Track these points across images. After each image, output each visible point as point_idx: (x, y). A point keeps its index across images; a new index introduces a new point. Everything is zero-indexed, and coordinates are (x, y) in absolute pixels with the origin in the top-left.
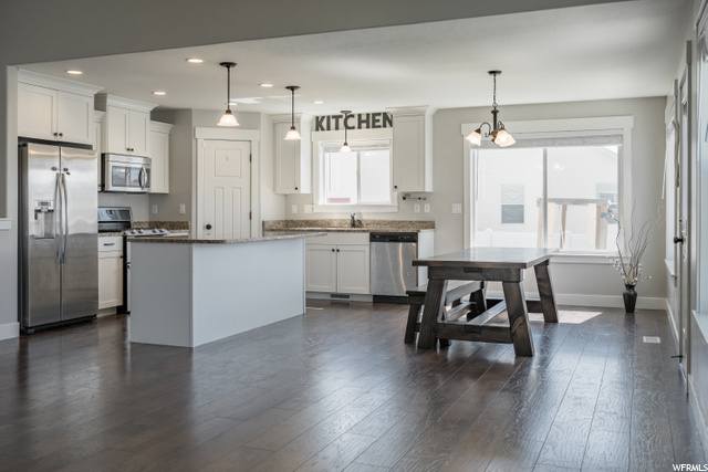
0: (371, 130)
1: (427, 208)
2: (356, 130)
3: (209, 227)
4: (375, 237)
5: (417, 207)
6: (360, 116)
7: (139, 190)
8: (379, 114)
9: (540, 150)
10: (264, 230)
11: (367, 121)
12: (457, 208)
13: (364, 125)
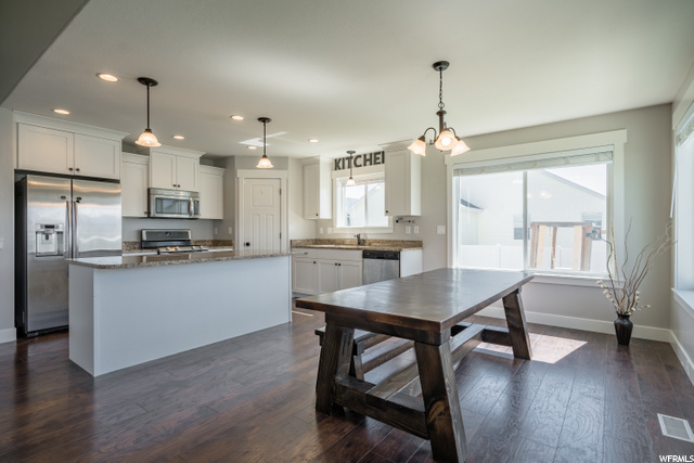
0: (373, 166)
1: (417, 229)
2: (363, 167)
3: (248, 244)
4: (367, 255)
5: (408, 229)
6: (365, 155)
7: (187, 216)
8: (379, 153)
9: (520, 173)
10: (292, 247)
11: (370, 160)
12: (441, 230)
13: (368, 163)
